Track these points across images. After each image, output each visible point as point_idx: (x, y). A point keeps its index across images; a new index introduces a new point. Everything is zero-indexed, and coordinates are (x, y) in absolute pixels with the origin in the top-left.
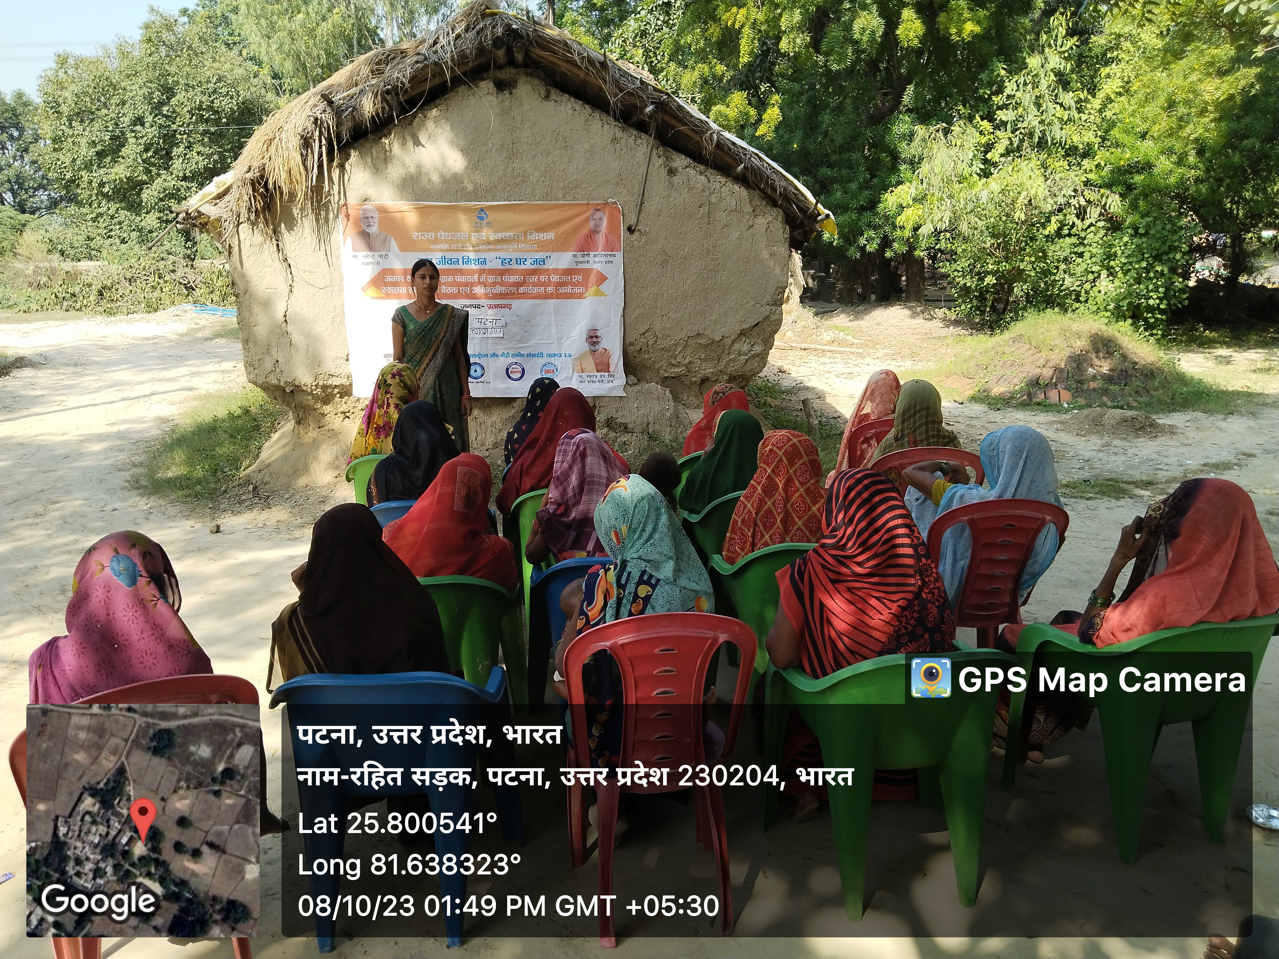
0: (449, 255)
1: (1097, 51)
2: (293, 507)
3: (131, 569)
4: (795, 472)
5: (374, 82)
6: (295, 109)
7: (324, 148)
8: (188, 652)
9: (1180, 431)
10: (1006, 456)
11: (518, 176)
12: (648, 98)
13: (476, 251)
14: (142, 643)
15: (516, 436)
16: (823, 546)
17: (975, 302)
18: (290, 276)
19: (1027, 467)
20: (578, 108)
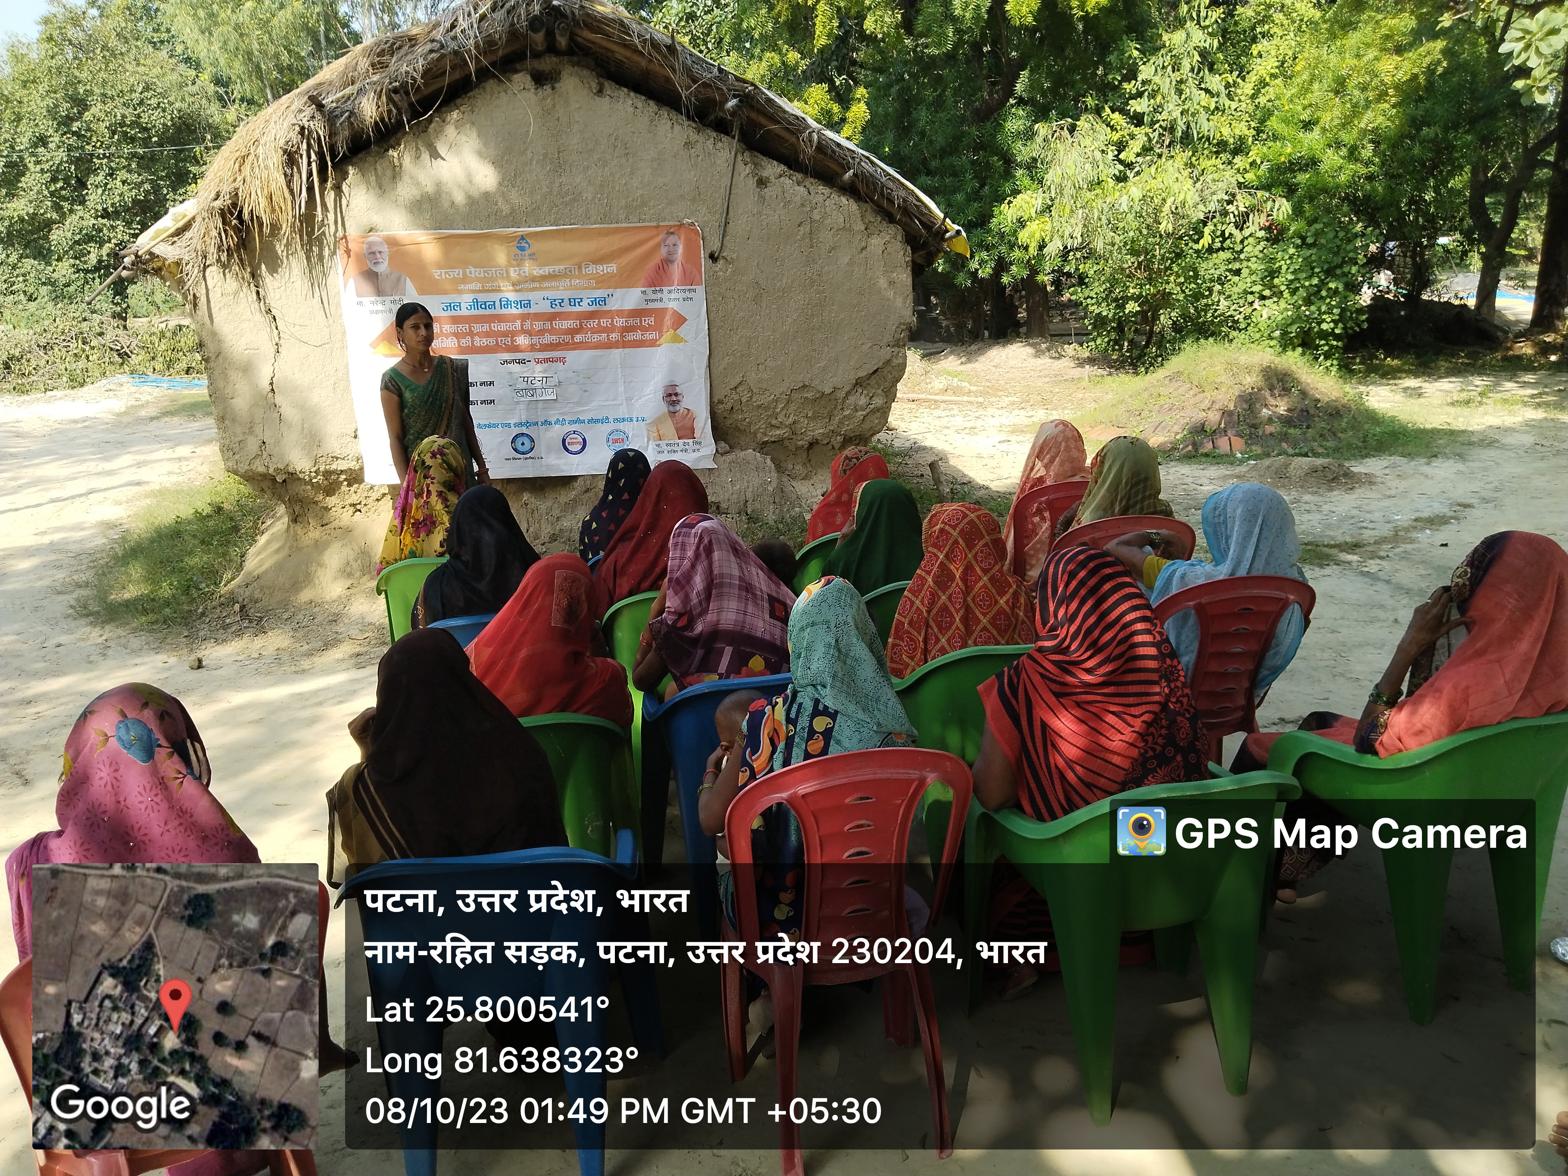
0: (482, 297)
1: (1245, 24)
2: (295, 630)
3: (145, 737)
4: (975, 556)
5: (375, 78)
6: (275, 118)
7: (314, 165)
8: (230, 843)
9: (1379, 480)
10: (1237, 523)
11: (567, 193)
12: (730, 90)
13: (517, 291)
14: (166, 837)
15: (594, 525)
16: (1040, 650)
17: (1113, 335)
18: (276, 332)
19: (1263, 536)
20: (640, 105)
